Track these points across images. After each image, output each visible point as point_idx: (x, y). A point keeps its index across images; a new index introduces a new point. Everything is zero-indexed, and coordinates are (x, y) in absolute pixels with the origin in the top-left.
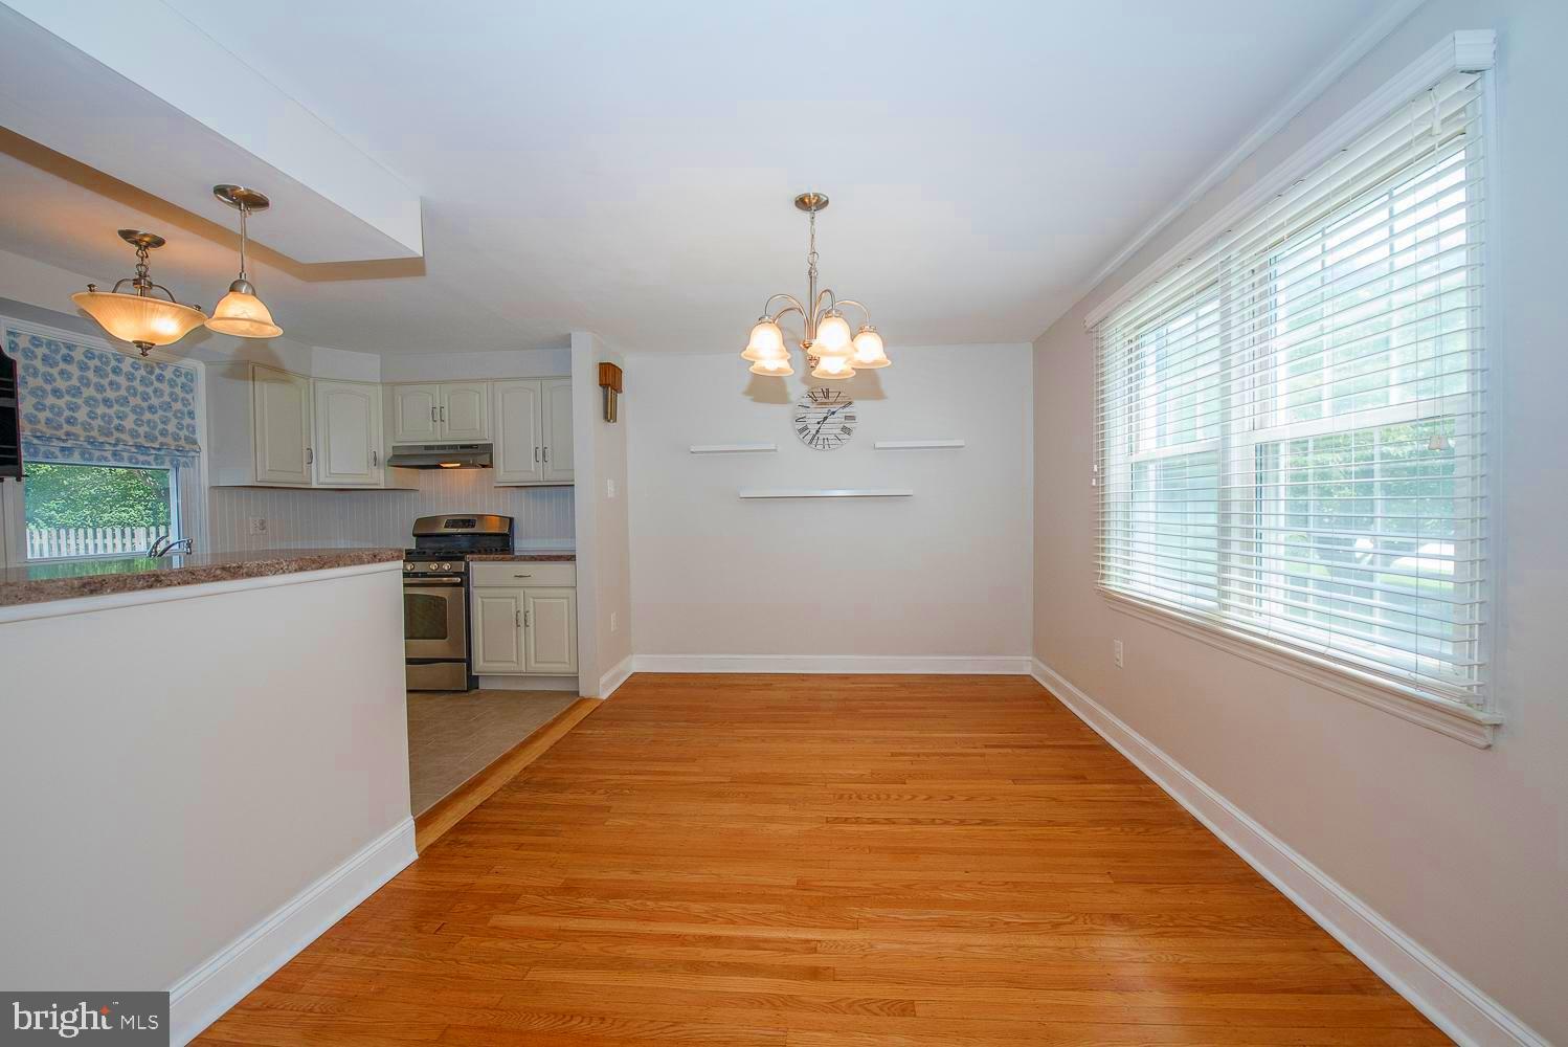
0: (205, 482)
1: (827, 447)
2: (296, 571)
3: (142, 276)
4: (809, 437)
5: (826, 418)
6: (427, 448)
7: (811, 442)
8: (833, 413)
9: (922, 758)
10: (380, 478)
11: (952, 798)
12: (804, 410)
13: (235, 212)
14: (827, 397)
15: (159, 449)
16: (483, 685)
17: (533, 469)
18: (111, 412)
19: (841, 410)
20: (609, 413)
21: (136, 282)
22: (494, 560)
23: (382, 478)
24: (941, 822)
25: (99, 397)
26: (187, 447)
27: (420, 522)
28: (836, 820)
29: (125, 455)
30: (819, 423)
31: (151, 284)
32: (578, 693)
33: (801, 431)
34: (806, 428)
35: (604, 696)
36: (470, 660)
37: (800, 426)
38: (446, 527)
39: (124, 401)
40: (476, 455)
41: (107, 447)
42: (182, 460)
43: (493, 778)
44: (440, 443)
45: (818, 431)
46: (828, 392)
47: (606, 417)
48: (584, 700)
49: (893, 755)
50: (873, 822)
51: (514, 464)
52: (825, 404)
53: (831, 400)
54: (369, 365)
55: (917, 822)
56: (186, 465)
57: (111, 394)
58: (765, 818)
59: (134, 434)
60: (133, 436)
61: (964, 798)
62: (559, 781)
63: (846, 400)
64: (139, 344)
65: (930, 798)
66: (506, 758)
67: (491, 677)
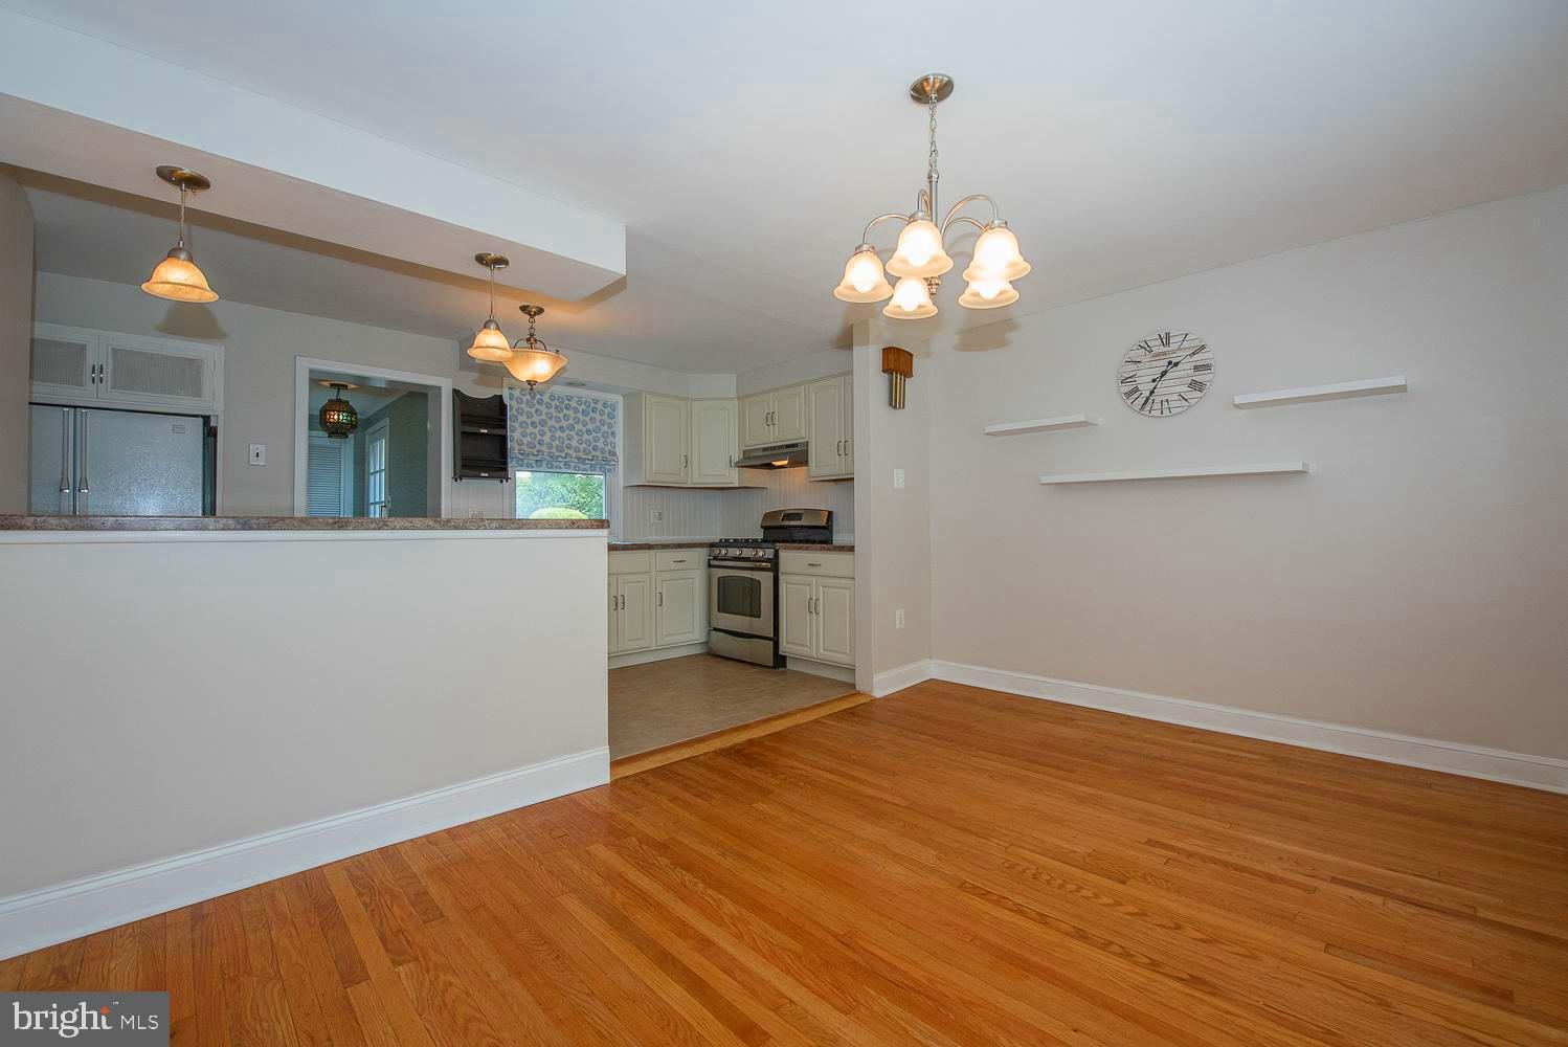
0: (621, 483)
1: (1166, 412)
2: (496, 528)
3: (532, 335)
4: (1141, 401)
5: (1164, 374)
6: (765, 449)
7: (1142, 408)
8: (1176, 364)
9: (1192, 861)
10: (734, 478)
11: (1178, 927)
12: (1134, 367)
13: (488, 270)
14: (1168, 343)
15: (592, 460)
16: (790, 666)
17: (837, 463)
18: (564, 435)
19: (1189, 359)
20: (895, 400)
21: (528, 340)
22: (793, 549)
23: (737, 479)
24: (1119, 950)
25: (557, 425)
26: (610, 458)
27: (767, 516)
28: (975, 890)
29: (572, 464)
30: (1154, 381)
31: (535, 340)
32: (855, 685)
33: (1129, 394)
34: (1136, 390)
35: (878, 694)
36: (778, 639)
37: (1128, 388)
38: (783, 520)
39: (572, 428)
40: (798, 455)
41: (560, 459)
42: (607, 467)
43: (716, 740)
44: (772, 445)
45: (1152, 392)
46: (1168, 335)
47: (891, 404)
48: (858, 694)
49: (1149, 842)
50: (1019, 910)
51: (823, 461)
52: (1164, 353)
53: (1173, 347)
54: (727, 384)
55: (1082, 936)
56: (609, 471)
57: (564, 424)
58: (896, 855)
59: (577, 450)
60: (576, 451)
61: (1198, 935)
62: (761, 758)
63: (1198, 343)
64: (529, 382)
65: (1142, 914)
66: (745, 727)
67: (798, 660)
